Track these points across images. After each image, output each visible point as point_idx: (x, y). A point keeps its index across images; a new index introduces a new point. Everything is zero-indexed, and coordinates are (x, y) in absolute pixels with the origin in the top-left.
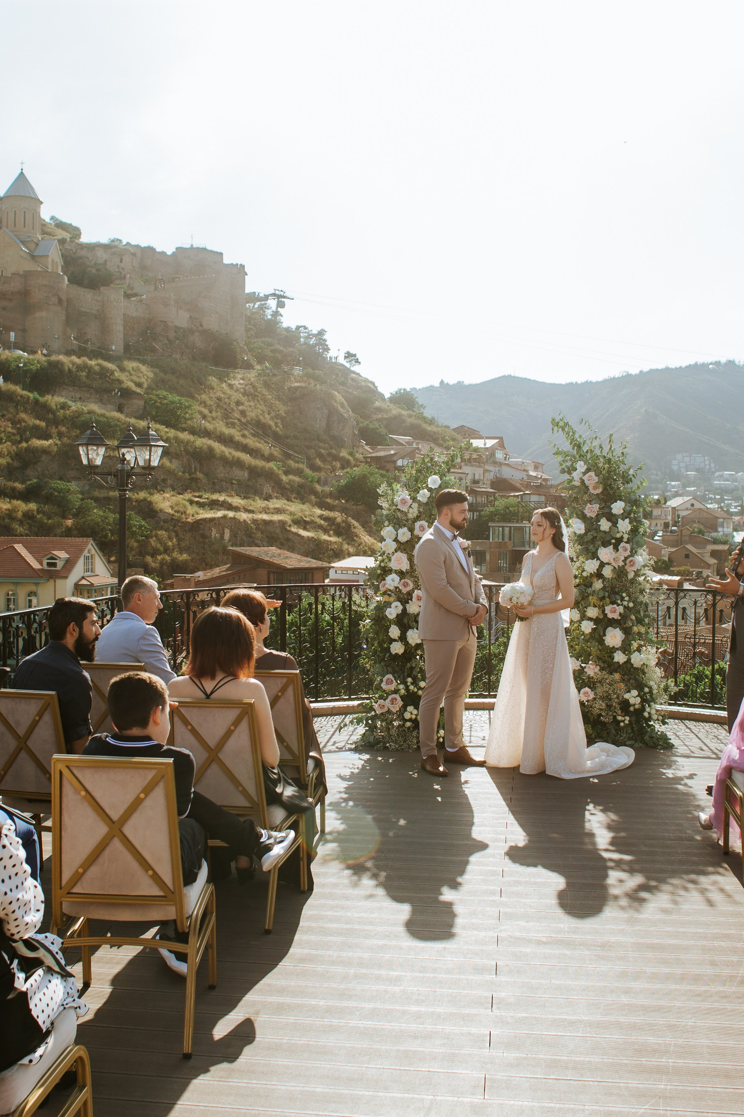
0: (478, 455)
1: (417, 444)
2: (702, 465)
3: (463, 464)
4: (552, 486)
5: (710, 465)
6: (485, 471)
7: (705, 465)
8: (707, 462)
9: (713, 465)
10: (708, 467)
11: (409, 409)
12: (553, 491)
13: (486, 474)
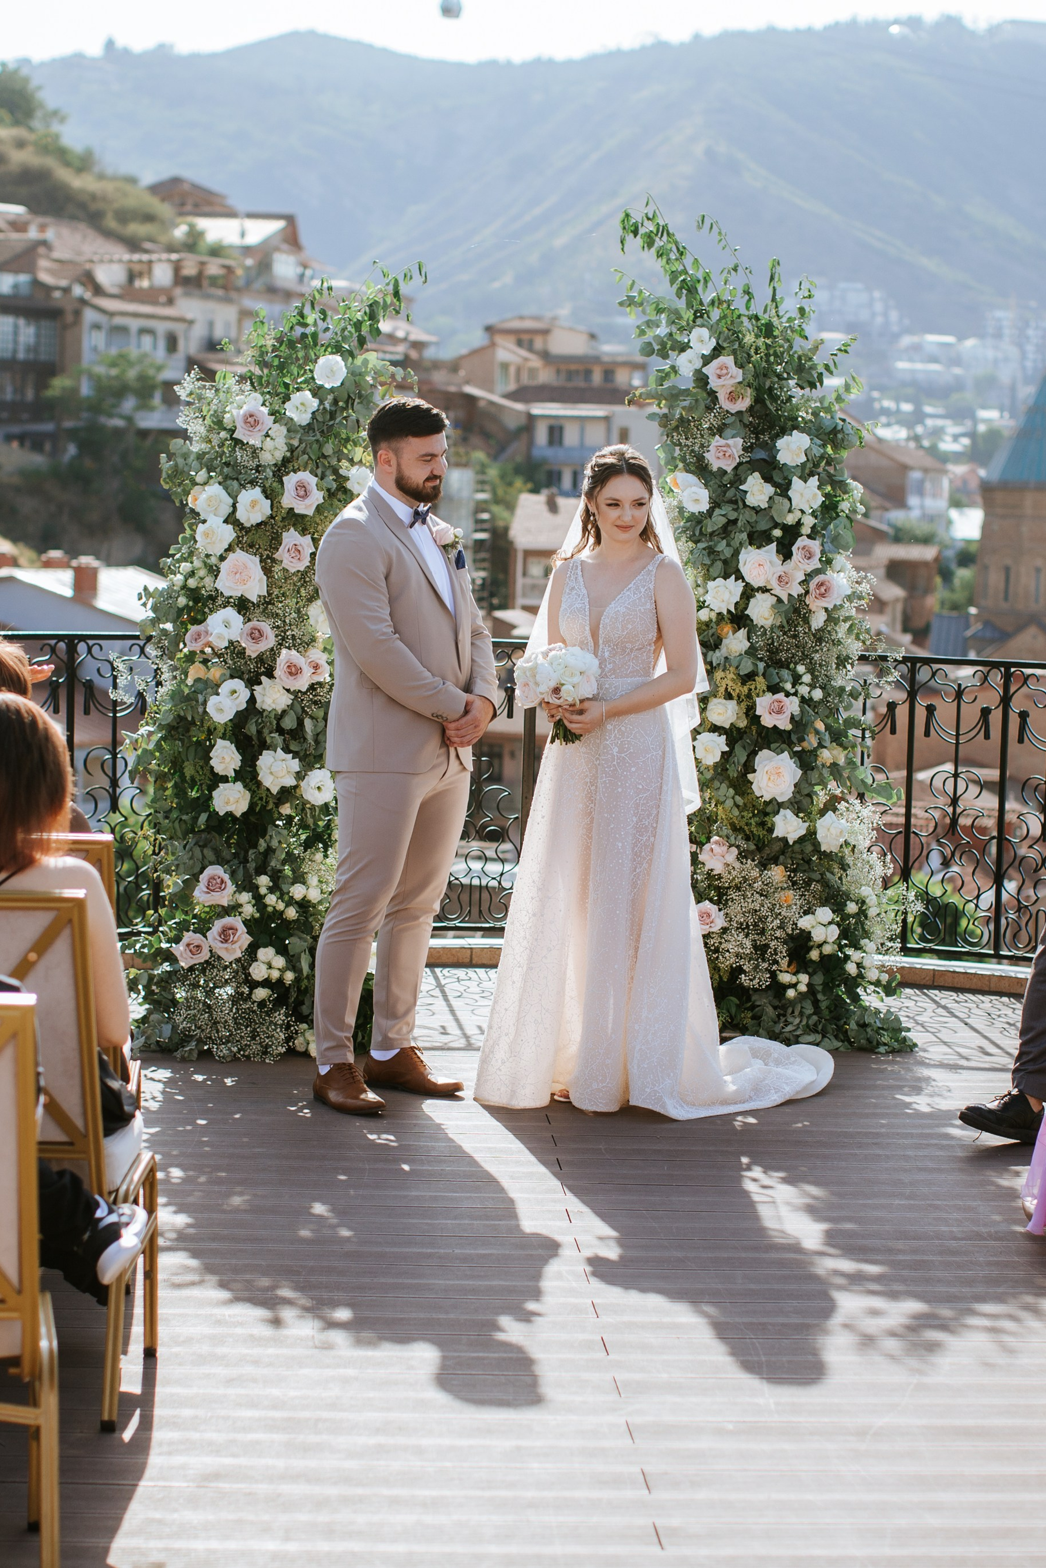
0: (224, 267)
1: (42, 228)
2: (864, 315)
3: (178, 291)
4: (436, 365)
5: (885, 315)
6: (245, 314)
7: (874, 315)
8: (879, 307)
9: (894, 315)
10: (879, 320)
11: (17, 123)
12: (439, 378)
13: (248, 326)
